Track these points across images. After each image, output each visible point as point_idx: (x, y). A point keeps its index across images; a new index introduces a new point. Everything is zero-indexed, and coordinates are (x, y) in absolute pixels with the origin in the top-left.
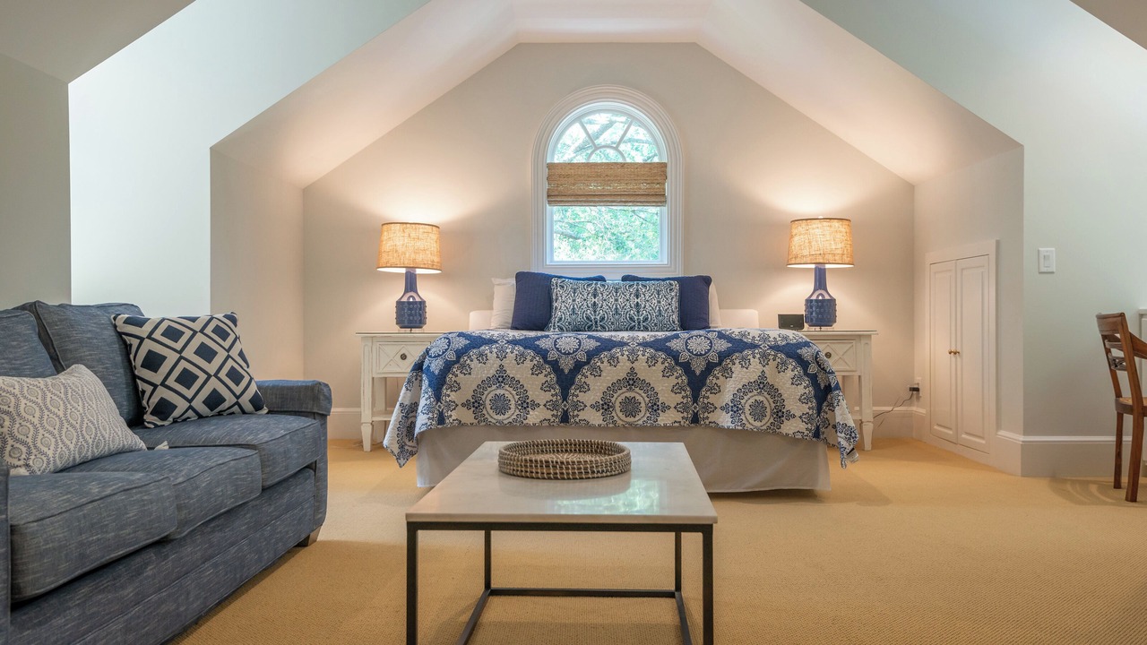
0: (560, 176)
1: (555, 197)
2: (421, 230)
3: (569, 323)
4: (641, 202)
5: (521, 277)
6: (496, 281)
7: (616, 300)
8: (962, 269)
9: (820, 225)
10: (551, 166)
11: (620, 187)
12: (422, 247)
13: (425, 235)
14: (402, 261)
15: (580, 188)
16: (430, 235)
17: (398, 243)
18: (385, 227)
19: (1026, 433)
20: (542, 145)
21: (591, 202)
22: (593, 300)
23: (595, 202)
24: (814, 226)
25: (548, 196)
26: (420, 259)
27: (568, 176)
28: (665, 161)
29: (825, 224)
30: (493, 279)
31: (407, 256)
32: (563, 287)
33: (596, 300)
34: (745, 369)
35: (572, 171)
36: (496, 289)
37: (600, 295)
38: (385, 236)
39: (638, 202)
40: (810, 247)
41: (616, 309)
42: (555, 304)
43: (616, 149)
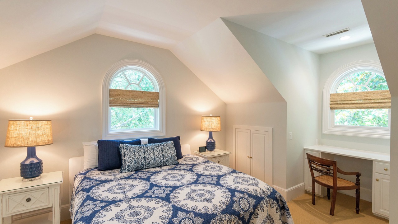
0: (116, 95)
1: (113, 103)
2: (40, 124)
3: (133, 168)
4: (149, 107)
5: (101, 143)
6: (85, 144)
7: (154, 154)
8: (253, 133)
9: (214, 119)
10: (111, 90)
11: (141, 100)
12: (41, 133)
13: (43, 126)
14: (26, 143)
15: (123, 100)
16: (46, 126)
17: (23, 132)
18: (11, 122)
19: (287, 188)
20: (108, 81)
21: (129, 106)
22: (144, 155)
23: (131, 106)
24: (213, 119)
25: (110, 103)
26: (40, 141)
27: (119, 95)
28: (158, 91)
29: (216, 118)
30: (83, 143)
31: (30, 139)
32: (127, 149)
33: (145, 155)
34: (263, 212)
35: (121, 93)
36: (85, 148)
37: (147, 152)
38: (12, 127)
39: (148, 106)
40: (212, 126)
41: (155, 158)
42: (124, 158)
43: (138, 85)
